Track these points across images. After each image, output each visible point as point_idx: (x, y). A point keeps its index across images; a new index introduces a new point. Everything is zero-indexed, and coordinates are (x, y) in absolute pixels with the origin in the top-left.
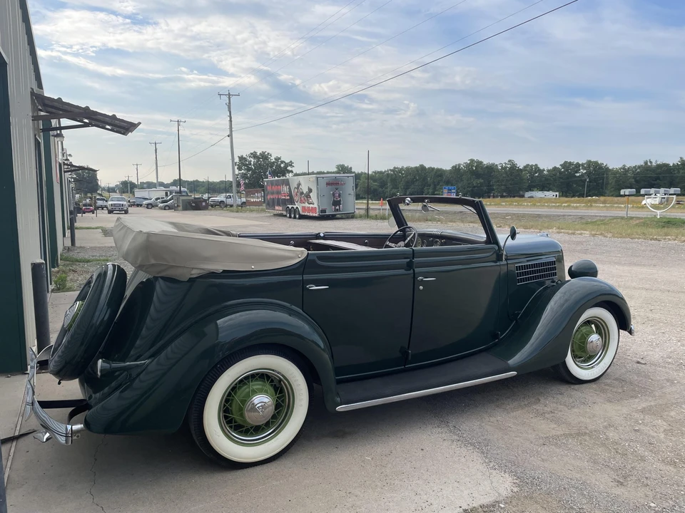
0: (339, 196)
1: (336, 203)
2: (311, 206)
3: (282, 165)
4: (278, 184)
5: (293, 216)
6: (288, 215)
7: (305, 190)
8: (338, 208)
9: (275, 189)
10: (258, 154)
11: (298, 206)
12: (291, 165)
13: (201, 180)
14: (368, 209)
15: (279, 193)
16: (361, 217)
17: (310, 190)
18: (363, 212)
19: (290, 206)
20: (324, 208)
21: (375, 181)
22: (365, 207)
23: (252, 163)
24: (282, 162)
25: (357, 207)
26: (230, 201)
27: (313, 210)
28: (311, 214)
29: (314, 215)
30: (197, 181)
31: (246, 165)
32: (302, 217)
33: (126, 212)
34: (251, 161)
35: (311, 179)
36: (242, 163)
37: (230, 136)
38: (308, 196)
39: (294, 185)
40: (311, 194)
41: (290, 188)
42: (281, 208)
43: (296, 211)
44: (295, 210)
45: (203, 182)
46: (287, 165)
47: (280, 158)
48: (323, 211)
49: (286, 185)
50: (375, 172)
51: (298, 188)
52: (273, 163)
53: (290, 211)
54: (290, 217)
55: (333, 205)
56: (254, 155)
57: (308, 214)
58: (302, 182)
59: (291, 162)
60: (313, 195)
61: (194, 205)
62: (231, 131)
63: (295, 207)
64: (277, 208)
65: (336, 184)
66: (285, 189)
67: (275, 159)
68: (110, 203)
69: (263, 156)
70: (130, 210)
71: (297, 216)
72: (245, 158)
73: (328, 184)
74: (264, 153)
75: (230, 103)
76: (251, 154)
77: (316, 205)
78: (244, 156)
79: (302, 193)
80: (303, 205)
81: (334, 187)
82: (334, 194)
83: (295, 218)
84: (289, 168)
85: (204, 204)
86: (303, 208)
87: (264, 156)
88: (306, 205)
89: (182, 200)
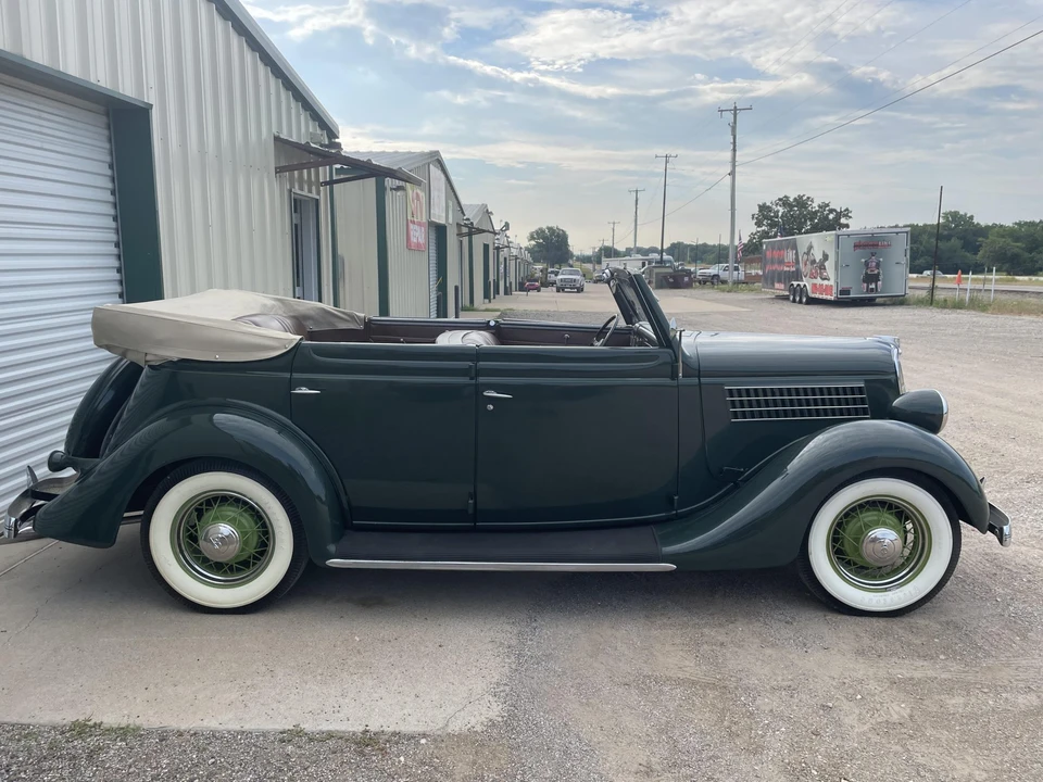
0: (878, 265)
1: (871, 278)
2: (826, 282)
3: (831, 216)
4: (781, 247)
5: (798, 299)
6: (791, 298)
7: (818, 257)
8: (873, 286)
9: (776, 254)
10: (791, 200)
11: (806, 283)
12: (846, 216)
13: (710, 243)
14: (933, 289)
15: (781, 262)
16: (920, 303)
17: (826, 257)
18: (924, 294)
19: (795, 283)
20: (846, 286)
21: (1017, 239)
22: (928, 284)
23: (780, 214)
24: (831, 211)
25: (911, 284)
26: (724, 275)
27: (828, 289)
28: (824, 297)
29: (829, 297)
30: (705, 245)
31: (771, 218)
32: (812, 301)
33: (580, 290)
34: (778, 211)
35: (828, 239)
36: (763, 215)
37: (732, 174)
38: (822, 267)
39: (802, 249)
40: (826, 264)
41: (797, 254)
42: (782, 286)
43: (802, 291)
44: (801, 289)
45: (714, 246)
46: (839, 215)
47: (828, 205)
48: (845, 292)
49: (792, 249)
50: (1019, 224)
51: (808, 253)
52: (816, 212)
53: (794, 291)
54: (794, 301)
55: (864, 281)
56: (784, 202)
57: (821, 297)
58: (815, 245)
59: (847, 210)
60: (829, 265)
61: (671, 280)
62: (734, 166)
63: (802, 284)
64: (777, 285)
65: (873, 245)
66: (790, 256)
67: (819, 206)
68: (560, 277)
69: (798, 203)
70: (588, 286)
71: (804, 300)
72: (769, 207)
73: (856, 246)
74: (801, 197)
75: (735, 122)
76: (780, 200)
77: (832, 282)
78: (768, 204)
79: (814, 262)
80: (815, 281)
81: (868, 251)
82: (866, 264)
83: (800, 302)
84: (843, 221)
85: (686, 279)
86: (814, 285)
87: (801, 202)
88: (819, 281)
89: (657, 274)
